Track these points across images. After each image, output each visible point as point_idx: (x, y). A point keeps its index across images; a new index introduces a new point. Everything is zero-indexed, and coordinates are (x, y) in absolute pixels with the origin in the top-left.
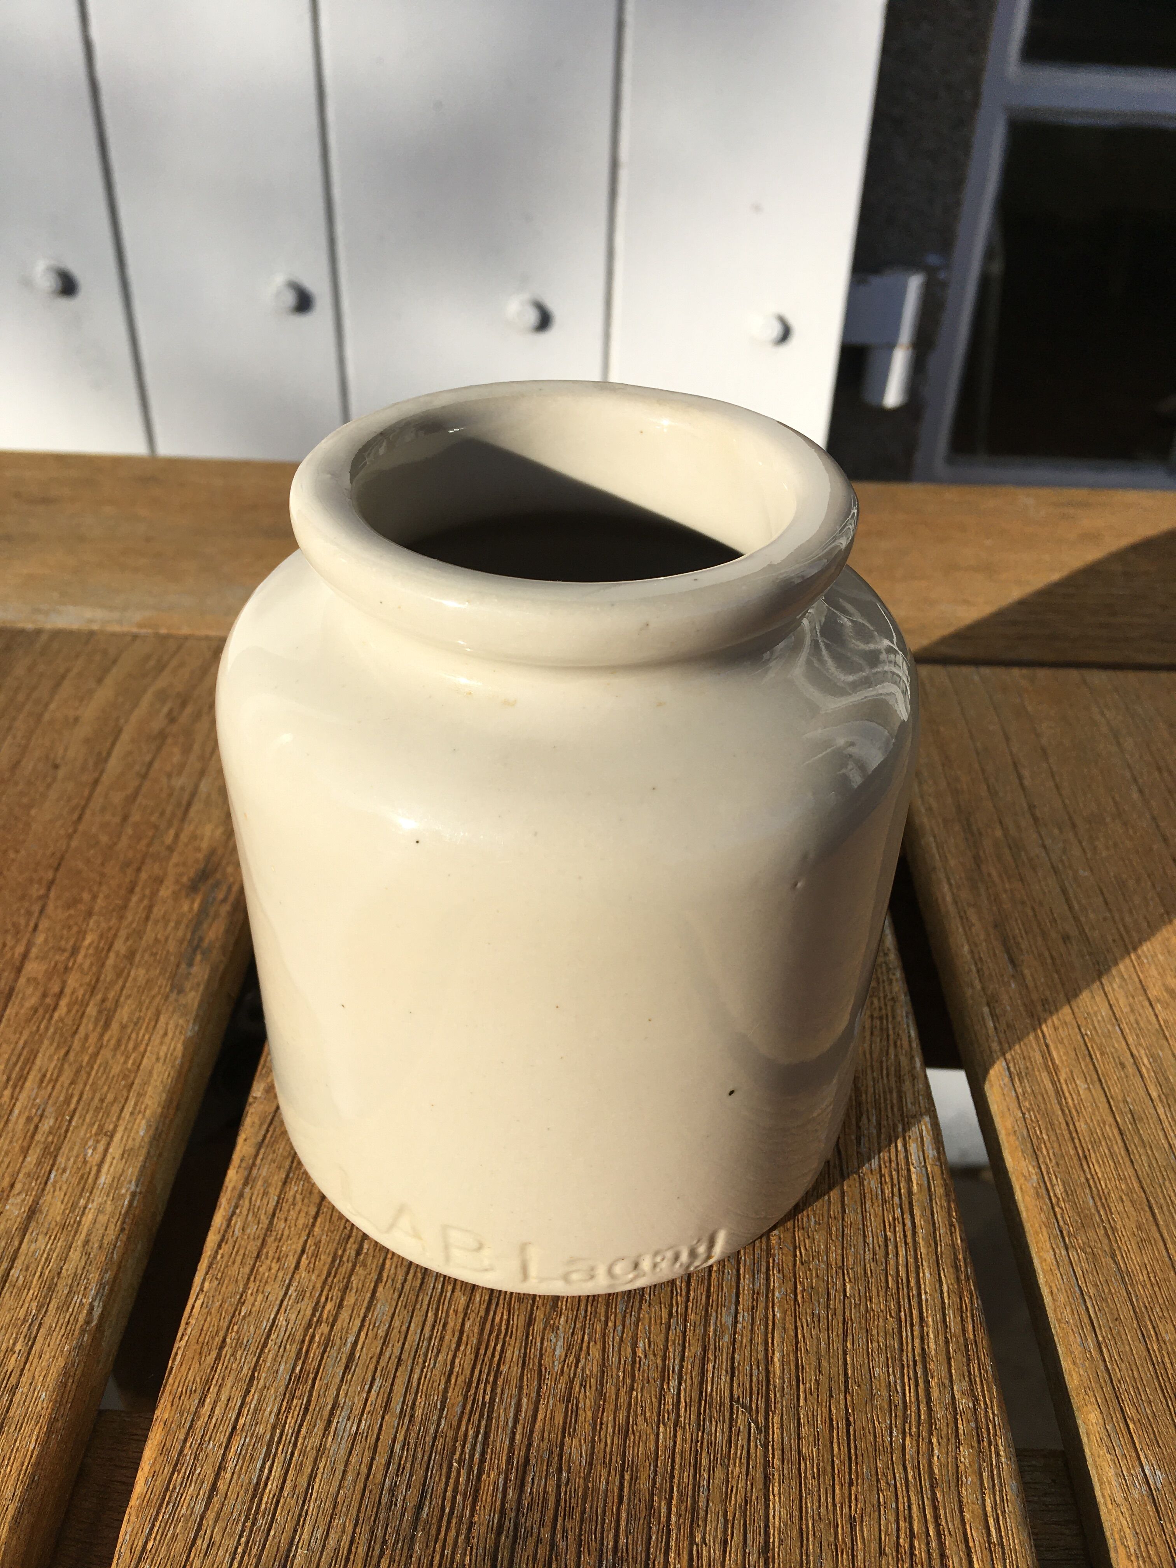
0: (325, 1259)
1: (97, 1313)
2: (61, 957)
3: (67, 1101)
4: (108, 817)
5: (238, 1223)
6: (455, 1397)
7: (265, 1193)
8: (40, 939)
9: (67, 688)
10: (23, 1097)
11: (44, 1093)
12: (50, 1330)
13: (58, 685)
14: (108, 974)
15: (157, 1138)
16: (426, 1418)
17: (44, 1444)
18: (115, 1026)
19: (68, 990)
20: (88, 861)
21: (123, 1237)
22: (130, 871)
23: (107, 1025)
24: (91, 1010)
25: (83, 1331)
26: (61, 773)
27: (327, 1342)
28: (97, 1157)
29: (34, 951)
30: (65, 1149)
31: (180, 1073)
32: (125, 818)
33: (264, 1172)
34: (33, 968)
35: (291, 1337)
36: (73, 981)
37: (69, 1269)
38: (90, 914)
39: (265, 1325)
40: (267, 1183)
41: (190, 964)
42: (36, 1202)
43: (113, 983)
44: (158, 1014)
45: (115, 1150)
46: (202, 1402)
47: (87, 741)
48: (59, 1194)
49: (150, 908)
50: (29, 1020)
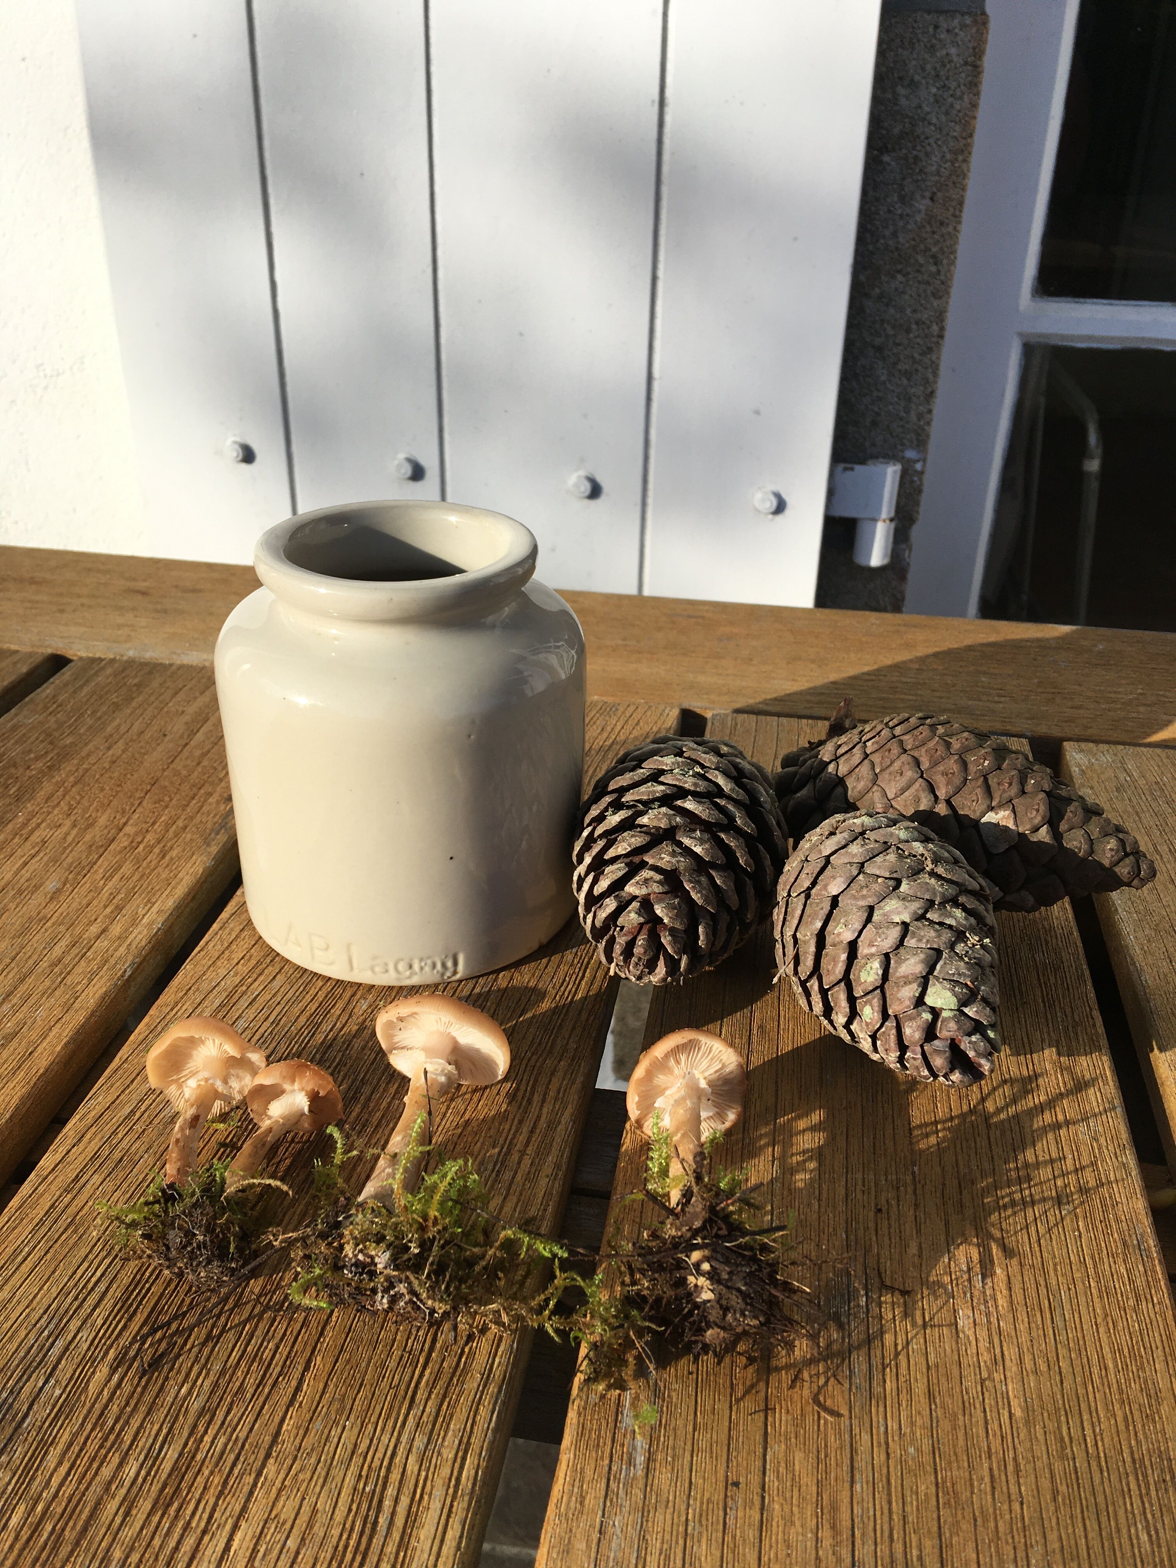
0: (253, 962)
1: (128, 974)
2: (145, 826)
3: (134, 888)
4: (189, 762)
5: (211, 944)
6: (303, 1020)
7: (230, 934)
8: (136, 816)
9: (181, 695)
10: (110, 884)
11: (122, 884)
12: (102, 977)
13: (176, 694)
14: (171, 834)
15: (179, 908)
16: (285, 1025)
17: (88, 1019)
18: (167, 858)
19: (146, 840)
20: (172, 783)
21: (150, 946)
22: (195, 790)
23: (163, 857)
24: (157, 850)
25: (119, 979)
26: (167, 739)
27: (244, 993)
28: (144, 912)
29: (131, 822)
30: (127, 907)
31: (198, 881)
32: (199, 764)
33: (231, 926)
34: (128, 829)
35: (225, 990)
36: (149, 837)
37: (118, 954)
38: (167, 807)
39: (214, 984)
40: (232, 930)
41: (217, 834)
42: (107, 927)
43: (171, 839)
44: (193, 854)
45: (155, 909)
46: (172, 1009)
47: (186, 723)
48: (120, 925)
49: (202, 807)
50: (120, 852)
